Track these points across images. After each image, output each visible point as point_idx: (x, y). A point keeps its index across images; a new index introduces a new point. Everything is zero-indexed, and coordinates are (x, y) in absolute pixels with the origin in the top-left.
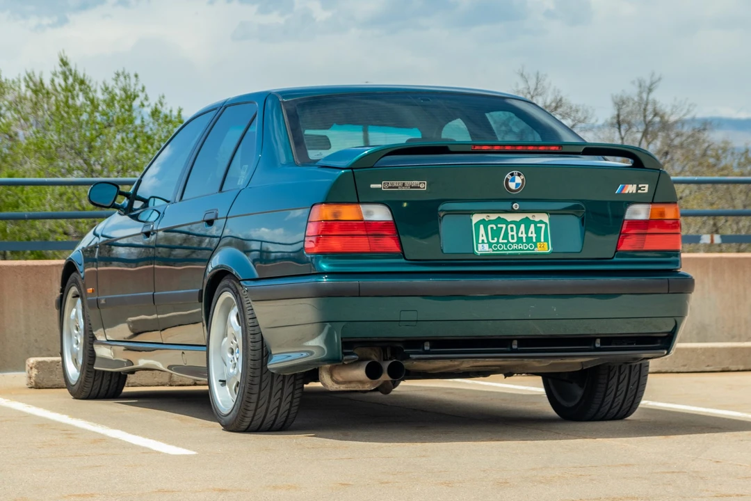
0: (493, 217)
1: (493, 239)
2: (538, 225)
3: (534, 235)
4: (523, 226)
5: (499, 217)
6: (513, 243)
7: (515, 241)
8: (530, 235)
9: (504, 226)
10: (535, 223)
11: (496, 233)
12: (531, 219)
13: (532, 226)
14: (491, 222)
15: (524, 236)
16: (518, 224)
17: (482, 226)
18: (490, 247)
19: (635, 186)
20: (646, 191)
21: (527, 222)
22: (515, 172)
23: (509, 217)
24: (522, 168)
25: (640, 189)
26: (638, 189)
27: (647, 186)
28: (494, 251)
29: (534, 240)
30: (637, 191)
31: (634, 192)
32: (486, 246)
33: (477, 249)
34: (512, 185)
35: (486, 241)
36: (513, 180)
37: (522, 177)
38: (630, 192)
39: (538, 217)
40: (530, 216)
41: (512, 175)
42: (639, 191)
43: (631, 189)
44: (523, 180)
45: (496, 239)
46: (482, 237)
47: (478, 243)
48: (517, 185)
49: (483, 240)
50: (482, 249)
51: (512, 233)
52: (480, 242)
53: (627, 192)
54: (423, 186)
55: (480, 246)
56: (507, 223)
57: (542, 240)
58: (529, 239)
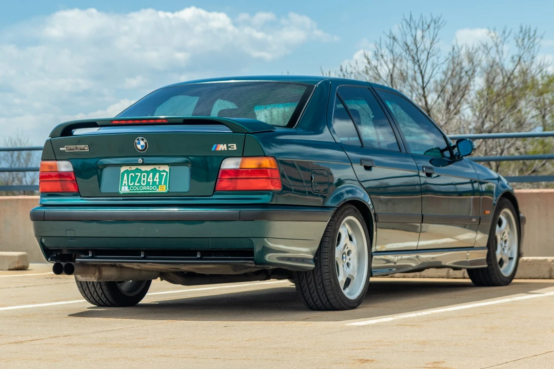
0: (134, 168)
1: (131, 183)
2: (162, 173)
3: (158, 180)
4: (151, 174)
5: (137, 168)
6: (143, 186)
7: (145, 184)
8: (155, 180)
9: (139, 174)
10: (160, 172)
11: (133, 179)
12: (158, 169)
13: (158, 174)
14: (132, 171)
15: (151, 181)
16: (148, 173)
17: (126, 174)
18: (129, 188)
19: (225, 145)
20: (235, 148)
21: (154, 171)
22: (140, 138)
23: (143, 168)
24: (144, 135)
25: (230, 147)
26: (228, 147)
27: (235, 145)
28: (130, 191)
29: (157, 184)
30: (227, 148)
31: (226, 149)
32: (127, 187)
33: (121, 190)
34: (139, 147)
35: (127, 185)
36: (139, 144)
37: (145, 141)
38: (223, 149)
39: (162, 168)
40: (157, 167)
41: (138, 140)
42: (230, 149)
43: (222, 147)
44: (146, 143)
45: (133, 183)
46: (125, 182)
47: (122, 185)
48: (142, 146)
49: (125, 184)
50: (124, 190)
51: (144, 179)
52: (123, 185)
53: (220, 149)
54: (87, 148)
55: (123, 187)
56: (141, 172)
57: (163, 184)
58: (154, 183)
